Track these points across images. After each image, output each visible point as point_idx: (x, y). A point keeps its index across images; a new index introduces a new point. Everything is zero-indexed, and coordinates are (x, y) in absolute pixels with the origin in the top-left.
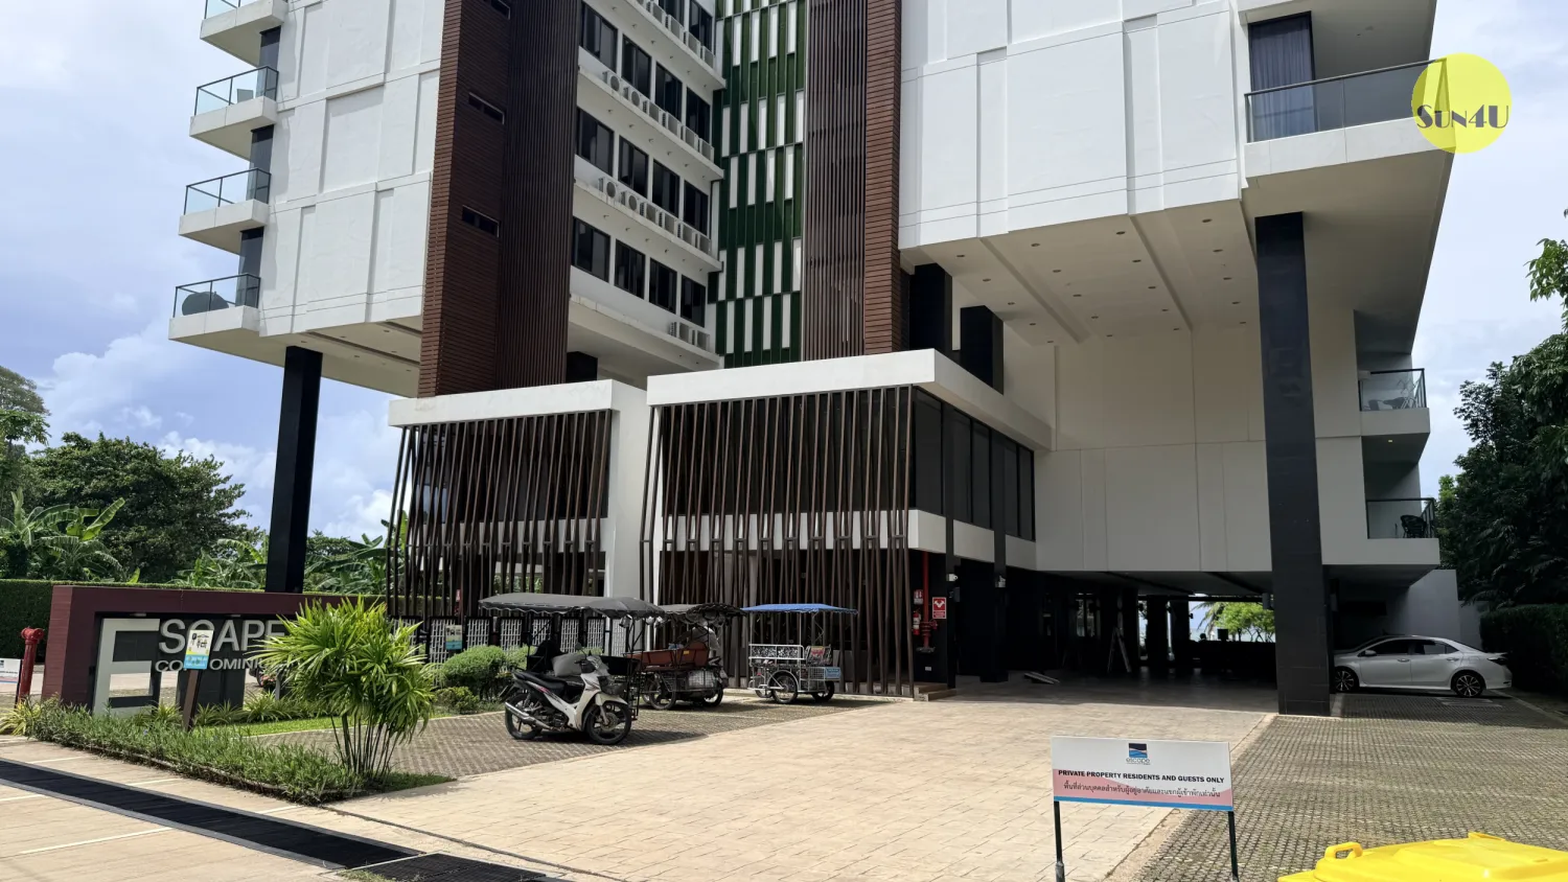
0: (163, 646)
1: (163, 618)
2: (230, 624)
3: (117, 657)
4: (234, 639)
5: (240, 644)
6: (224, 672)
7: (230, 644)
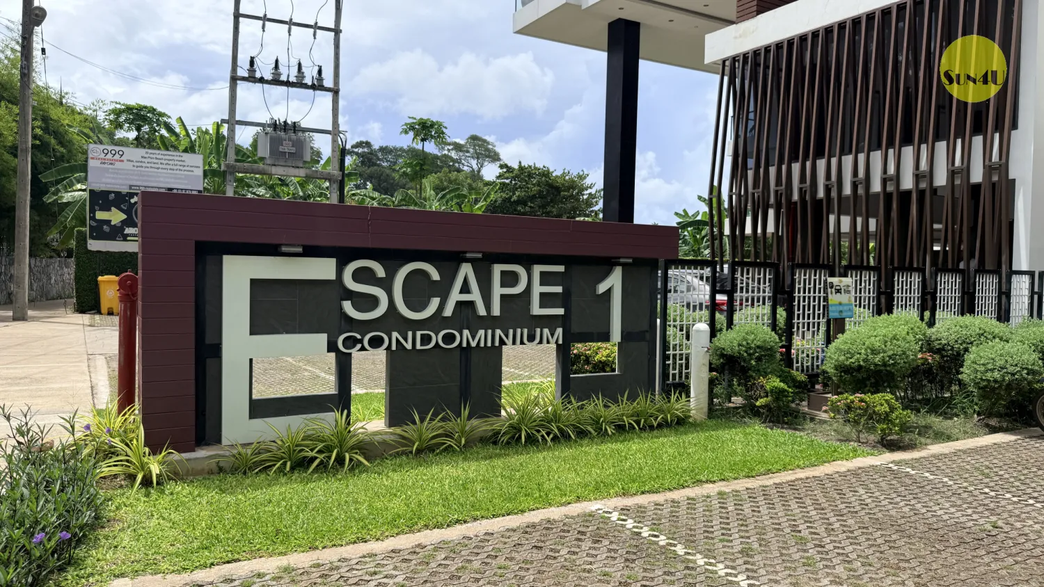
0: (347, 306)
1: (343, 256)
2: (466, 270)
3: (257, 328)
4: (475, 296)
5: (488, 306)
6: (466, 351)
7: (471, 304)
